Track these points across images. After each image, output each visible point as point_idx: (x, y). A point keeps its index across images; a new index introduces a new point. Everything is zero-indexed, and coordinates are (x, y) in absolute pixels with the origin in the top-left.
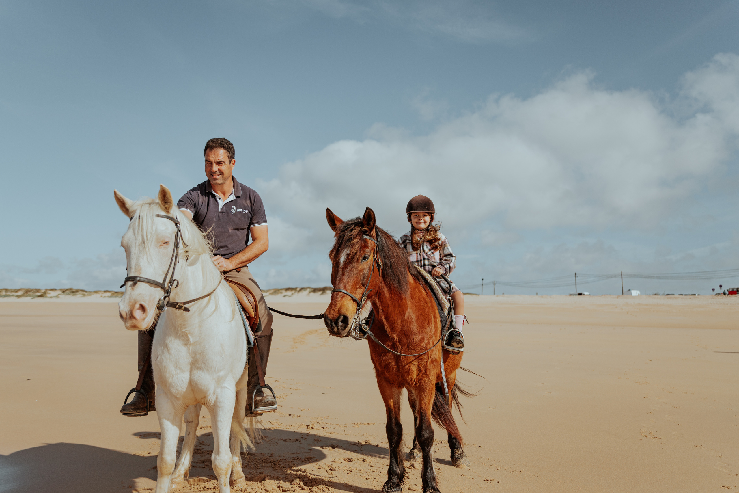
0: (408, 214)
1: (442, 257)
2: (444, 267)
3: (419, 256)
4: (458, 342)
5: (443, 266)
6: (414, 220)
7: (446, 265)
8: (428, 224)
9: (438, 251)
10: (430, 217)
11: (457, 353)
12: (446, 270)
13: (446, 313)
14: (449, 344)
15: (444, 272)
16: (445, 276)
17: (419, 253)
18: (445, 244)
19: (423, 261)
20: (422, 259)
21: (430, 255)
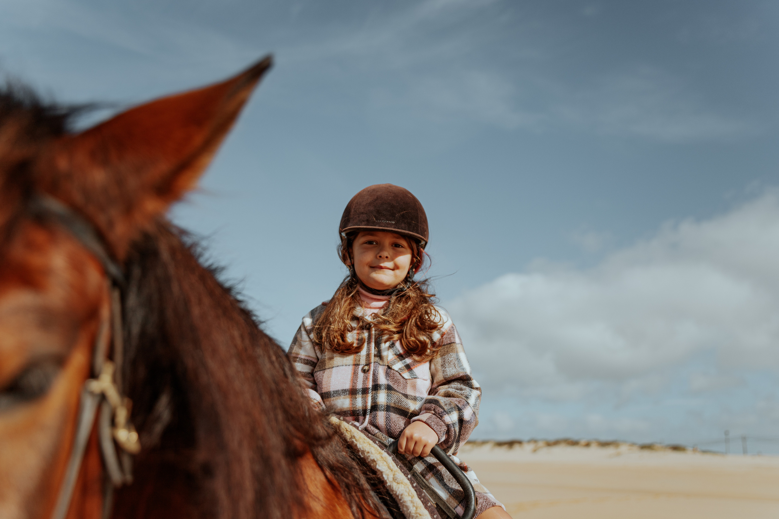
1: (437, 385)
2: (444, 421)
3: (361, 375)
5: (440, 416)
6: (362, 256)
12: (448, 432)
15: (443, 439)
16: (446, 450)
17: (362, 366)
18: (452, 343)
19: (374, 392)
20: (370, 385)
21: (400, 374)
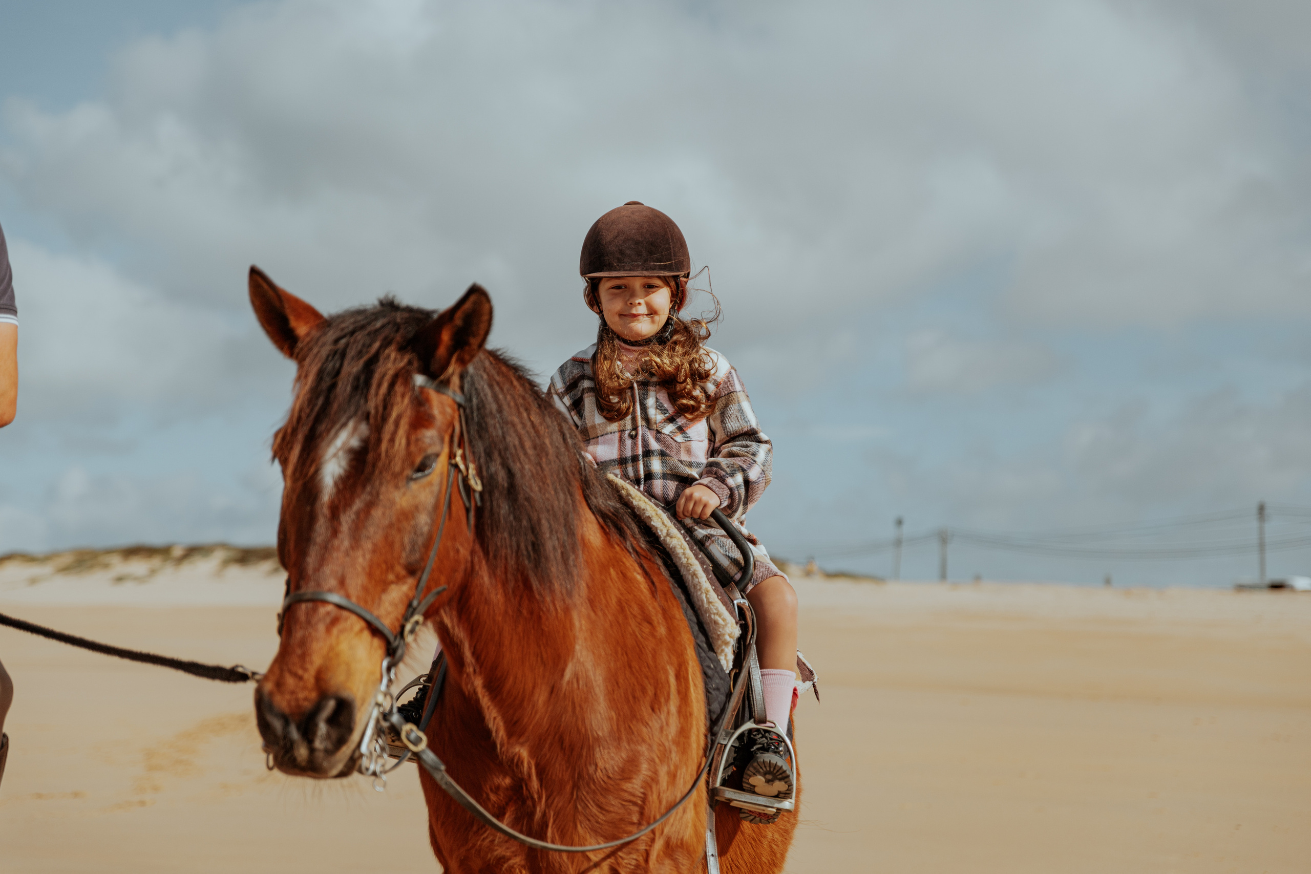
0: (587, 278)
1: (717, 444)
2: (726, 485)
3: (629, 442)
4: (769, 773)
5: (722, 480)
6: (612, 305)
7: (732, 475)
8: (662, 319)
9: (704, 421)
10: (672, 292)
11: (768, 818)
12: (731, 496)
13: (727, 659)
14: (735, 781)
15: (725, 504)
16: (730, 516)
17: (629, 431)
18: (730, 393)
19: (645, 459)
20: (640, 451)
21: (672, 438)
